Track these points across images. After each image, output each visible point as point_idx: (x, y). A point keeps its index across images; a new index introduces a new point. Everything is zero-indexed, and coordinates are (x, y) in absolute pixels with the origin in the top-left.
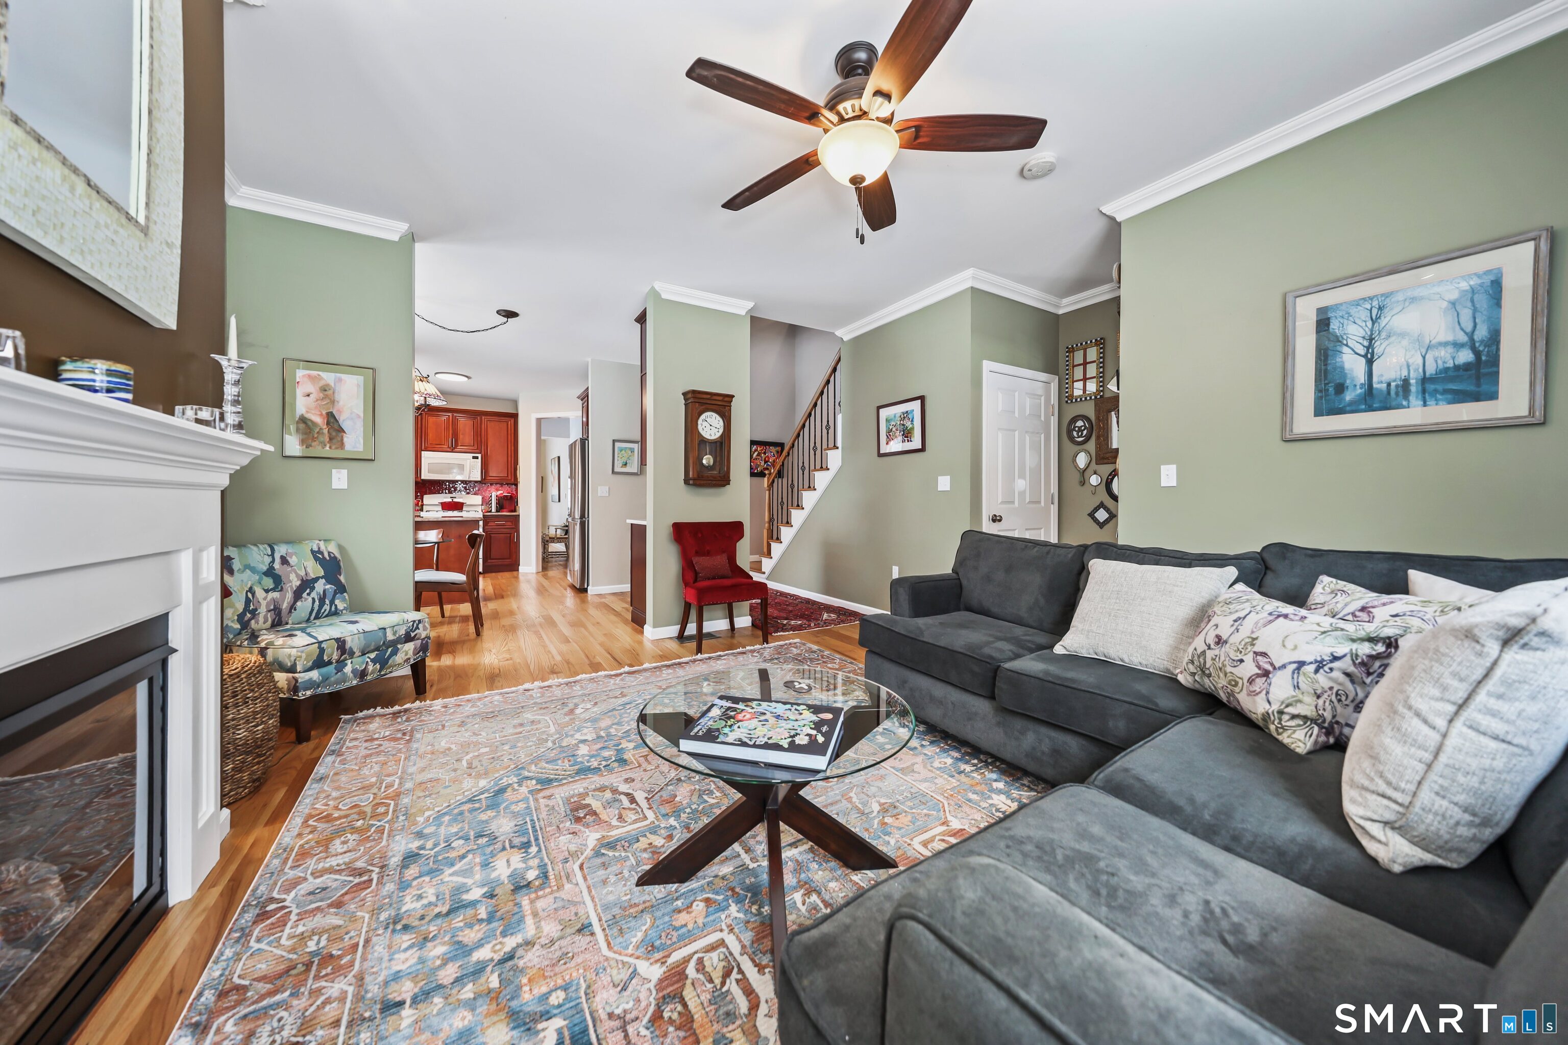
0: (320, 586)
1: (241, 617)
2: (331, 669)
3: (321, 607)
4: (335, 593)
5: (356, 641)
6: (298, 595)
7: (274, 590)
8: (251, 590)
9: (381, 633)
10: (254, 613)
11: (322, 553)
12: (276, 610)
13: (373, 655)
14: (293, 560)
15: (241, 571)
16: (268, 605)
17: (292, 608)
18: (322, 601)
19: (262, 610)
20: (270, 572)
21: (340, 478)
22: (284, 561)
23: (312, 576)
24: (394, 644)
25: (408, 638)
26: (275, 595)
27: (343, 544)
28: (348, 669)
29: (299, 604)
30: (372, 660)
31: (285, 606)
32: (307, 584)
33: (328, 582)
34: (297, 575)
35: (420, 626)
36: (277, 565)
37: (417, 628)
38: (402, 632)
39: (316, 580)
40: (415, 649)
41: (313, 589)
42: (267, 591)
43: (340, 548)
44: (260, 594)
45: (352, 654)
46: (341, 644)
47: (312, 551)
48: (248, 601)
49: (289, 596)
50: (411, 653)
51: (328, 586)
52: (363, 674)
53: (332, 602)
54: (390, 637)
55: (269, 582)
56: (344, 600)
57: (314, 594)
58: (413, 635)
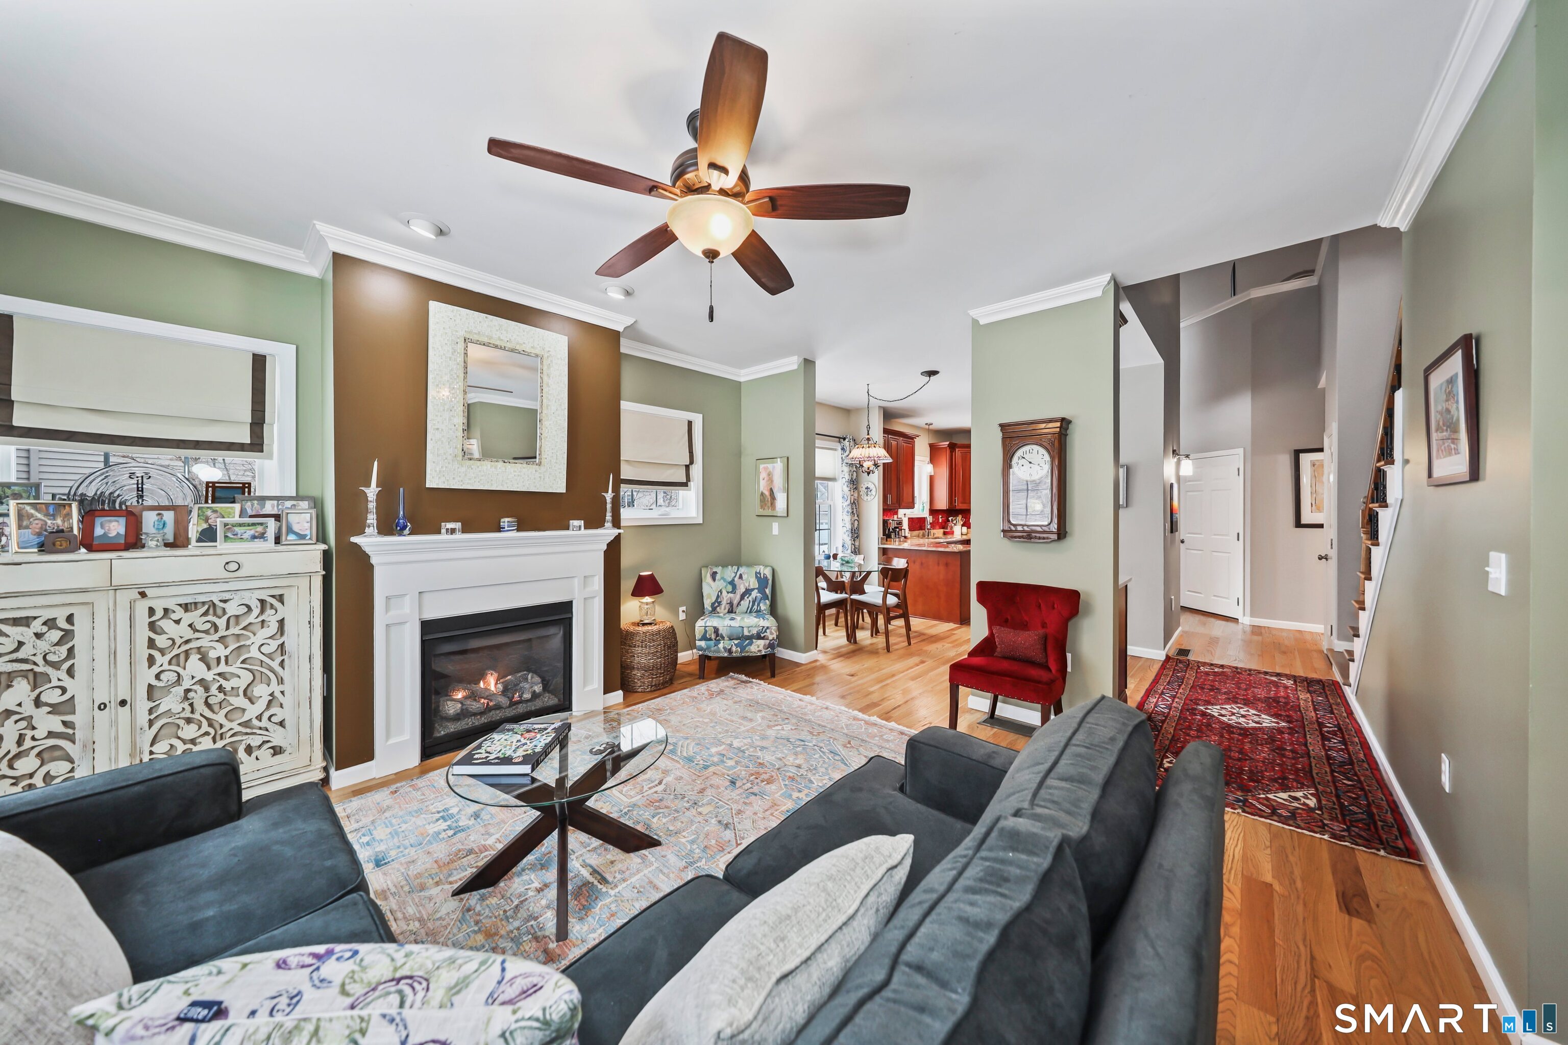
0: (755, 594)
1: (713, 604)
2: (712, 643)
3: (753, 606)
4: (761, 599)
5: (725, 631)
6: (742, 597)
7: (731, 592)
8: (721, 591)
9: (740, 629)
10: (720, 604)
11: (760, 574)
12: (731, 604)
13: (736, 642)
14: (744, 577)
15: (719, 580)
16: (727, 600)
17: (739, 604)
18: (754, 602)
19: (724, 603)
20: (732, 583)
21: (775, 528)
22: (741, 577)
23: (752, 587)
24: (750, 638)
25: (759, 637)
26: (731, 595)
27: (776, 568)
28: (721, 646)
29: (742, 602)
30: (735, 644)
31: (735, 602)
32: (748, 592)
33: (759, 592)
34: (744, 585)
35: (768, 631)
36: (736, 579)
37: (765, 631)
38: (754, 631)
39: (753, 590)
40: (765, 645)
41: (750, 595)
42: (728, 593)
43: (773, 572)
44: (724, 593)
45: (723, 638)
46: (716, 630)
47: (756, 573)
48: (718, 597)
49: (738, 597)
50: (761, 648)
51: (759, 595)
52: (730, 651)
53: (758, 605)
54: (746, 633)
55: (730, 588)
56: (765, 604)
57: (750, 598)
58: (762, 635)
